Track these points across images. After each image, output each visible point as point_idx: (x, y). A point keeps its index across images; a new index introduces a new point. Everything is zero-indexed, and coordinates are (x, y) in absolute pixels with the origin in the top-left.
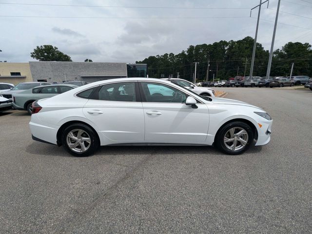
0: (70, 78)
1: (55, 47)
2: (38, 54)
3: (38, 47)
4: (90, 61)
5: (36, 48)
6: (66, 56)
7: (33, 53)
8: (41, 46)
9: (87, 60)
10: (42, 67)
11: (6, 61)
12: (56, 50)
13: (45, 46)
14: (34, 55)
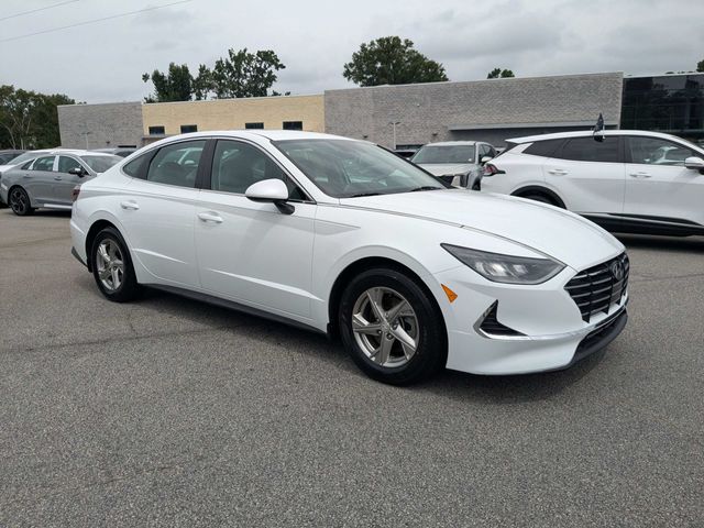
0: (417, 135)
1: (406, 41)
2: (360, 68)
3: (363, 47)
4: (507, 74)
5: (358, 50)
6: (433, 65)
7: (351, 65)
8: (372, 43)
9: (495, 73)
10: (352, 106)
11: (288, 94)
12: (409, 48)
13: (380, 41)
14: (351, 70)
